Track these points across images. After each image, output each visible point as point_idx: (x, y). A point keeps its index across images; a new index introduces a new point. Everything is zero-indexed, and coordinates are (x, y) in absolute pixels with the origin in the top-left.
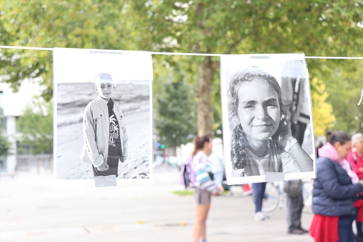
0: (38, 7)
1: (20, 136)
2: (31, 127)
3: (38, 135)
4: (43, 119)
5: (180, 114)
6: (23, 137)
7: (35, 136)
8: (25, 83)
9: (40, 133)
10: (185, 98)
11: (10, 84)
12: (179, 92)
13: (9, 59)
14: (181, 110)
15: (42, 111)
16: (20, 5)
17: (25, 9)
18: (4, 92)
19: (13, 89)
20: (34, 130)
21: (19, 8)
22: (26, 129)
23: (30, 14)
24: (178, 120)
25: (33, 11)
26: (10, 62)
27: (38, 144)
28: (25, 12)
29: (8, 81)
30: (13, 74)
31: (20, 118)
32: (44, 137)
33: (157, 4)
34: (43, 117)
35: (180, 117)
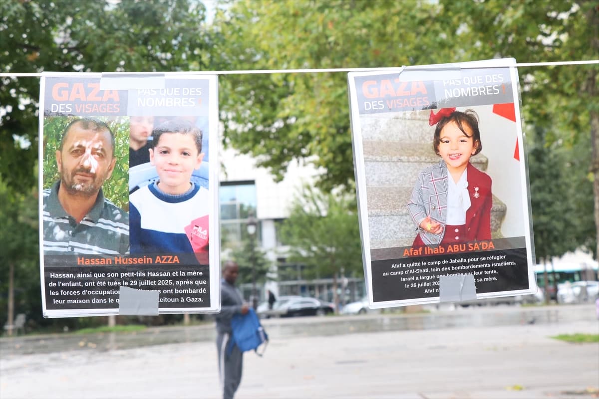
0: (323, 41)
1: (285, 251)
2: (301, 236)
3: (314, 248)
4: (320, 222)
5: (550, 204)
6: (290, 251)
7: (309, 250)
8: (293, 165)
9: (316, 243)
10: (557, 176)
11: (270, 169)
12: (544, 166)
13: (267, 129)
14: (549, 197)
15: (318, 210)
16: (296, 41)
17: (304, 46)
18: (257, 182)
19: (275, 176)
20: (307, 241)
21: (295, 45)
22: (295, 239)
23: (311, 54)
24: (545, 214)
25: (316, 48)
26: (269, 132)
27: (314, 262)
28: (304, 51)
29: (266, 165)
30: (275, 152)
31: (286, 221)
32: (322, 250)
33: (512, 17)
34: (320, 218)
35: (547, 210)
